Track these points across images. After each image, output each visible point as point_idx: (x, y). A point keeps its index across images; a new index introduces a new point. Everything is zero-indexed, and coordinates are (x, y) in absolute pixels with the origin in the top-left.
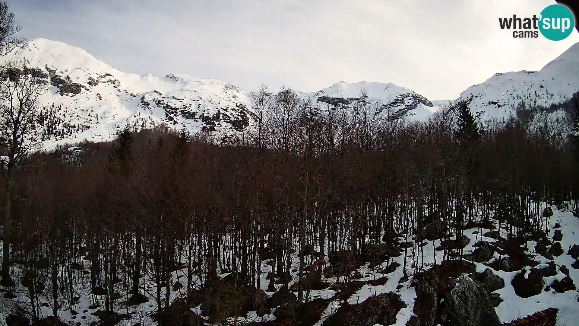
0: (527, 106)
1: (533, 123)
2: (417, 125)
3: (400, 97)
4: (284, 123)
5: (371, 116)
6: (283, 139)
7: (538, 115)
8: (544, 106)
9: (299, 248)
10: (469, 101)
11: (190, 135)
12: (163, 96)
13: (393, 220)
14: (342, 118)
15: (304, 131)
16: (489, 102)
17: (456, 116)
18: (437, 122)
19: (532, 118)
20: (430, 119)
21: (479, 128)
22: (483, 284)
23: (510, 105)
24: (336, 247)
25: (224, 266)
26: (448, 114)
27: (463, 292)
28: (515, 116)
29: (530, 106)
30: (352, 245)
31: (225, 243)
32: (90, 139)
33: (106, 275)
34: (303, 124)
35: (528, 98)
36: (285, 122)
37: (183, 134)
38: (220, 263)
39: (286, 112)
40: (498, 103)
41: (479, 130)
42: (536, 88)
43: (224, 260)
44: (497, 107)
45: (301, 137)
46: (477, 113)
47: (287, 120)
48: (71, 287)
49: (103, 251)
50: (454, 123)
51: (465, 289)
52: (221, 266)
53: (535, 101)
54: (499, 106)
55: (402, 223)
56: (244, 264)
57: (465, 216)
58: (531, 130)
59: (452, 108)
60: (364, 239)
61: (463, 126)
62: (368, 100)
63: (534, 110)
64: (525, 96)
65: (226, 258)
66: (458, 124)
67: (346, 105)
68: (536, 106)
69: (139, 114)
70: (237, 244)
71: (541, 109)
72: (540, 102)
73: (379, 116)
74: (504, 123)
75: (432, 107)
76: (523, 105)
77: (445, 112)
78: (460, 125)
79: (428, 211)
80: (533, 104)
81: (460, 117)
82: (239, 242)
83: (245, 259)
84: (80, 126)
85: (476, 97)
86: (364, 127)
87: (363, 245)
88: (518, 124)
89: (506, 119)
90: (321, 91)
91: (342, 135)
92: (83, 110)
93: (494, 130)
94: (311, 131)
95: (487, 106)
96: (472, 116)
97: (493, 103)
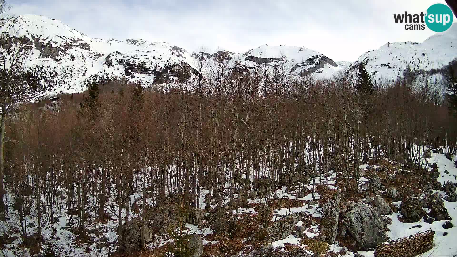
0: (412, 69)
1: (416, 83)
2: (324, 80)
3: (311, 58)
4: (218, 77)
5: (288, 73)
6: (218, 89)
7: (420, 76)
8: (426, 70)
9: (230, 175)
10: (366, 63)
11: (144, 86)
12: (124, 56)
13: (304, 154)
14: (265, 74)
15: (235, 83)
16: (382, 64)
17: (355, 74)
18: (340, 79)
19: (415, 79)
20: (334, 76)
21: (373, 84)
22: (375, 208)
23: (398, 68)
24: (259, 175)
25: (171, 190)
26: (349, 72)
27: (360, 214)
28: (402, 76)
29: (414, 69)
30: (272, 173)
31: (172, 172)
32: (65, 91)
33: (79, 199)
34: (234, 78)
35: (412, 63)
36: (220, 76)
37: (140, 85)
38: (168, 187)
39: (220, 68)
40: (389, 65)
41: (373, 86)
42: (419, 55)
43: (171, 185)
44: (388, 68)
45: (232, 87)
46: (371, 72)
47: (221, 74)
48: (51, 208)
49: (76, 180)
50: (353, 80)
51: (361, 211)
52: (168, 190)
53: (418, 66)
54: (390, 68)
55: (312, 157)
56: (187, 188)
57: (361, 154)
58: (415, 87)
59: (352, 68)
60: (281, 170)
61: (361, 82)
62: (285, 59)
63: (418, 72)
64: (410, 62)
65: (172, 183)
66: (356, 80)
67: (268, 64)
68: (419, 70)
69: (104, 70)
70: (181, 172)
71: (423, 72)
72: (422, 67)
73: (294, 73)
74: (393, 81)
75: (336, 67)
76: (408, 68)
77: (347, 71)
78: (358, 81)
79: (332, 148)
80: (416, 68)
81: (358, 75)
82: (183, 170)
83: (187, 184)
84: (58, 81)
85: (371, 60)
86: (282, 80)
87: (281, 174)
88: (404, 82)
89: (395, 79)
90: (248, 52)
91: (265, 87)
92: (60, 68)
93: (385, 85)
94: (240, 83)
95: (380, 67)
96: (368, 75)
97: (385, 65)
